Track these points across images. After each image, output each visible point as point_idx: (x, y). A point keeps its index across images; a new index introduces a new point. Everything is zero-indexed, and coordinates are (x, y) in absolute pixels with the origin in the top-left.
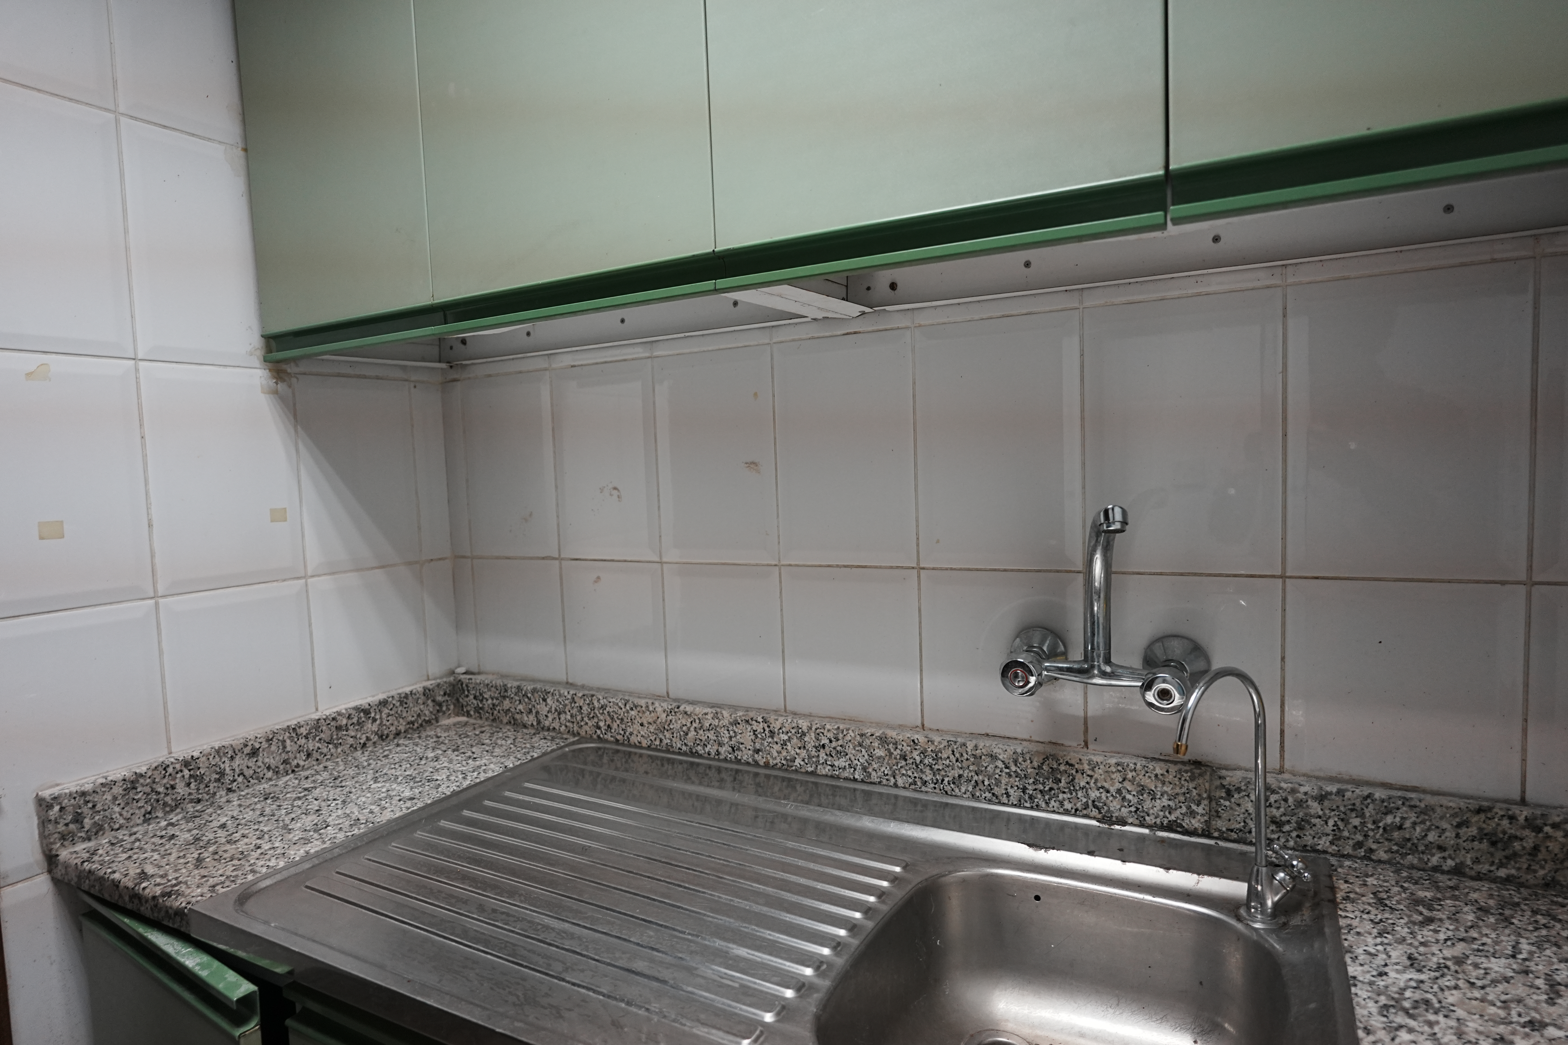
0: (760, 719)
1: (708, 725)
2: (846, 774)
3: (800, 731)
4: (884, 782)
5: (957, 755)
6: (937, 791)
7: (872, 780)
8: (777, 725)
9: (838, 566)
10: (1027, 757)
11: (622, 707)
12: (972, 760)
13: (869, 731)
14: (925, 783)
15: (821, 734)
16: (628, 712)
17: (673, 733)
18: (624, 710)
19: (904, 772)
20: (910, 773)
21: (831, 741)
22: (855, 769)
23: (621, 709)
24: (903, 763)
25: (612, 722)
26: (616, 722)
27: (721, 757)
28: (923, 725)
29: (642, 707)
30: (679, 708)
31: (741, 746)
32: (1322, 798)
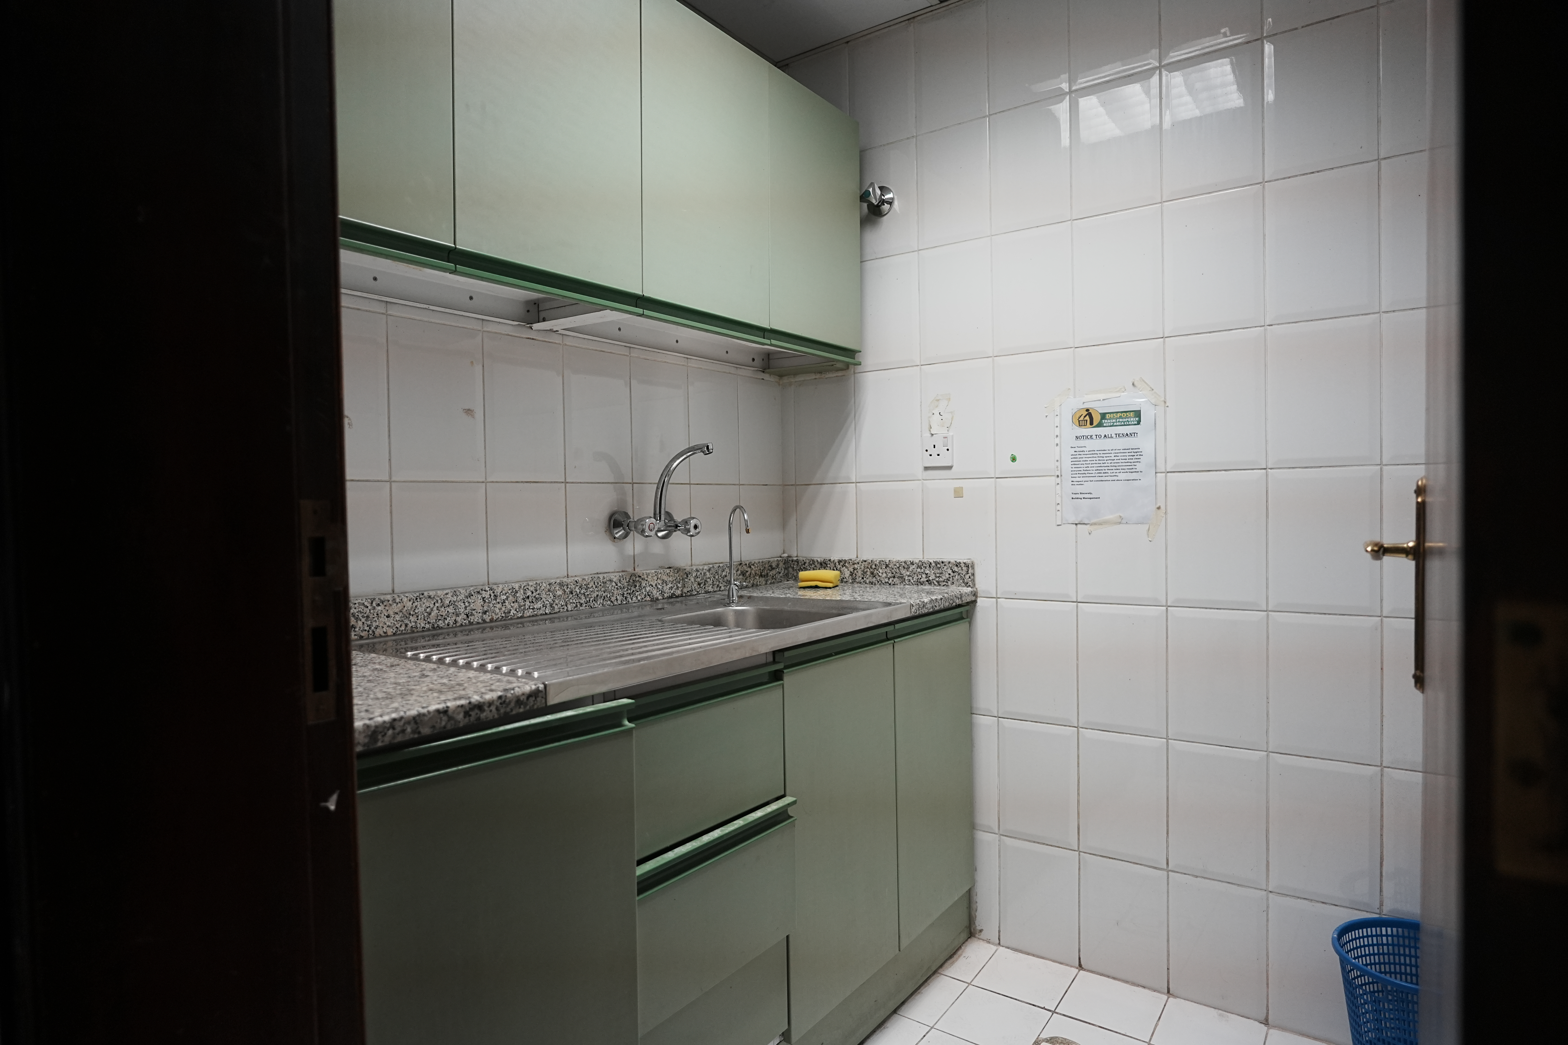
0: (488, 589)
1: (448, 603)
2: (541, 612)
3: (514, 590)
4: (562, 610)
5: (596, 584)
6: (587, 607)
7: (555, 611)
8: (500, 590)
9: (522, 482)
10: (624, 577)
11: (368, 605)
12: (602, 585)
13: (553, 581)
14: (581, 605)
15: (527, 590)
16: (374, 608)
17: (418, 616)
18: (370, 607)
19: (572, 601)
20: (574, 601)
21: (532, 593)
22: (546, 607)
23: (367, 607)
24: (571, 595)
25: (357, 622)
26: (361, 620)
27: (458, 624)
28: (568, 575)
29: (389, 601)
30: (423, 594)
31: (473, 612)
32: (709, 570)
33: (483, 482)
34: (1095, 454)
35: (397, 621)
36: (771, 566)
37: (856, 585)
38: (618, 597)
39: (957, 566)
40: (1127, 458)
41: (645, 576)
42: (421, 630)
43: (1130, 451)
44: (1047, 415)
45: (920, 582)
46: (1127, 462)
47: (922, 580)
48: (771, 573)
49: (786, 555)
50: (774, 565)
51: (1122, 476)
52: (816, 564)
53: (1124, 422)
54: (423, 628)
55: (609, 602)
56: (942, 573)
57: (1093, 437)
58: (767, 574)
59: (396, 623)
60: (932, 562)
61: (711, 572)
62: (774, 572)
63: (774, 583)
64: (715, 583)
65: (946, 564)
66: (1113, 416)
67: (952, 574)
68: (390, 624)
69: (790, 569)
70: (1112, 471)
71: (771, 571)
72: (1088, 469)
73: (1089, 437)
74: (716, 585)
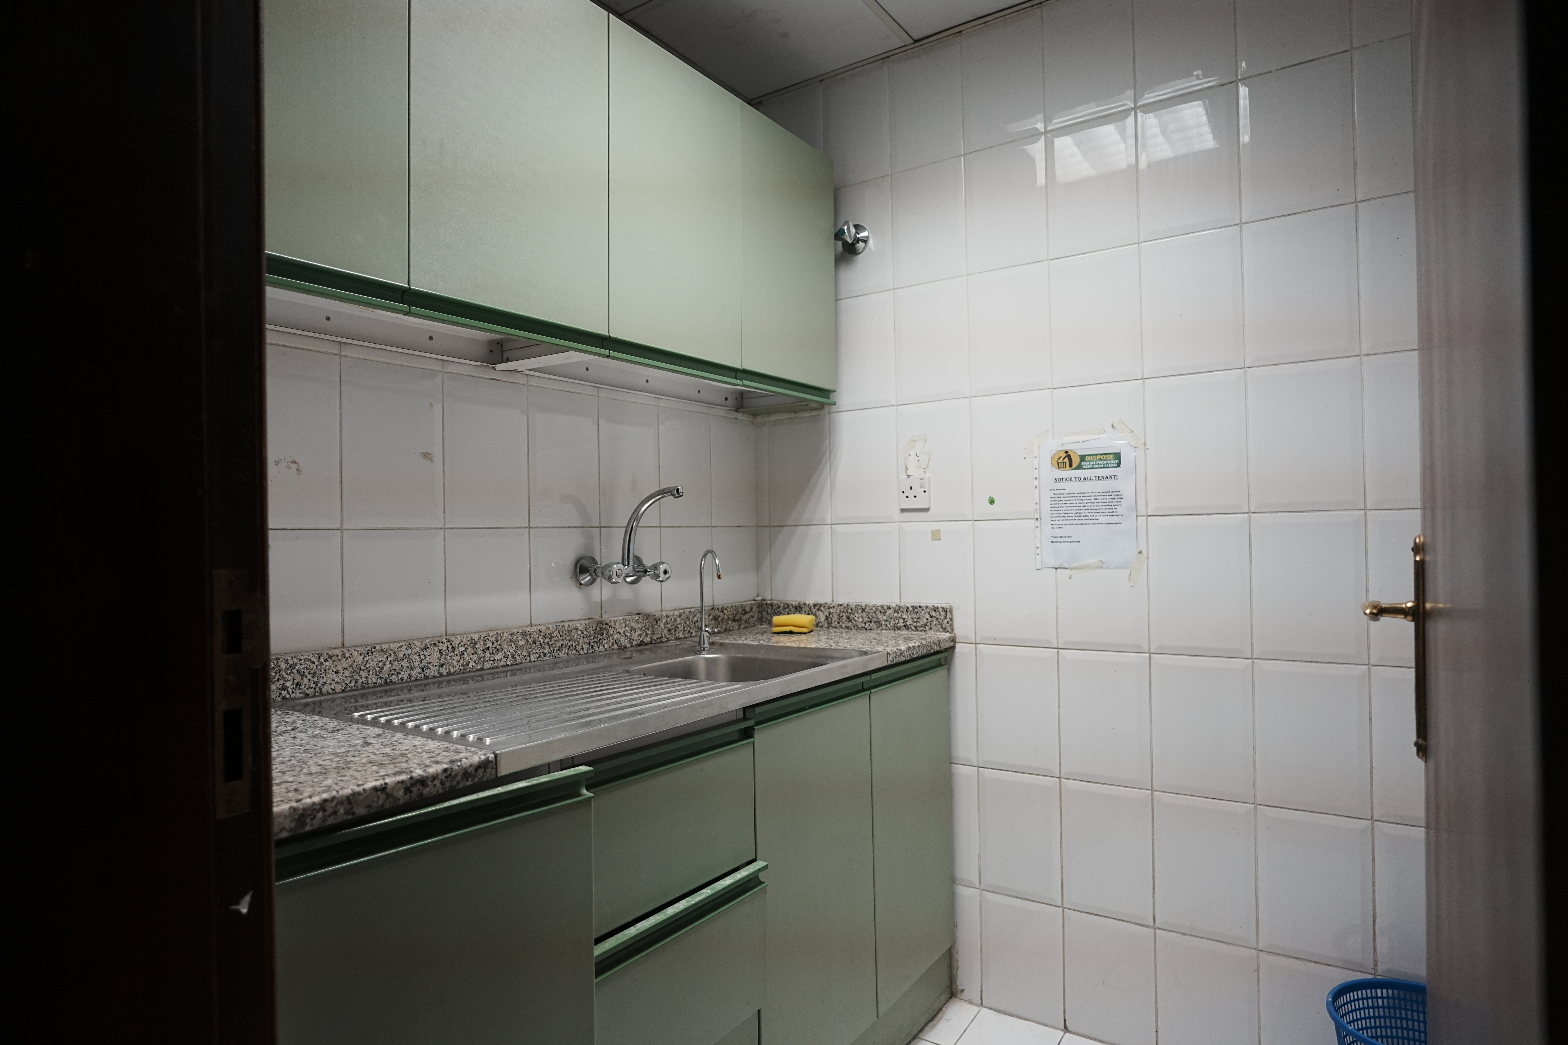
0: (445, 641)
1: (402, 656)
2: (502, 663)
3: (473, 641)
4: (524, 661)
5: (561, 633)
6: (551, 657)
7: (517, 662)
8: (458, 641)
9: (483, 528)
10: (591, 625)
11: (315, 661)
12: (568, 633)
13: (515, 631)
14: (545, 655)
15: (487, 640)
16: (322, 664)
17: (369, 671)
18: (316, 663)
19: (535, 651)
20: (537, 651)
21: (493, 644)
22: (507, 658)
23: (314, 663)
24: (534, 645)
25: (302, 679)
26: (306, 677)
27: (412, 679)
28: (531, 624)
29: (338, 656)
30: (375, 648)
31: (429, 665)
32: (680, 616)
33: (441, 529)
34: (1074, 497)
35: (346, 677)
36: (744, 610)
37: (832, 630)
38: (584, 646)
39: (935, 610)
40: (1108, 501)
41: (613, 623)
42: (372, 685)
43: (1110, 494)
44: (1025, 456)
45: (897, 627)
46: (1108, 505)
47: (899, 625)
48: (744, 617)
49: (760, 598)
50: (747, 609)
51: (1102, 519)
52: (791, 607)
53: (1104, 465)
54: (374, 683)
55: (574, 652)
56: (919, 618)
57: (1072, 479)
58: (741, 618)
59: (345, 679)
60: (910, 607)
61: (682, 618)
62: (747, 616)
63: (747, 627)
64: (686, 629)
65: (924, 608)
66: (1093, 458)
67: (930, 619)
68: (338, 680)
69: (764, 613)
70: (1092, 514)
71: (744, 615)
72: (1067, 512)
73: (1068, 479)
74: (687, 632)
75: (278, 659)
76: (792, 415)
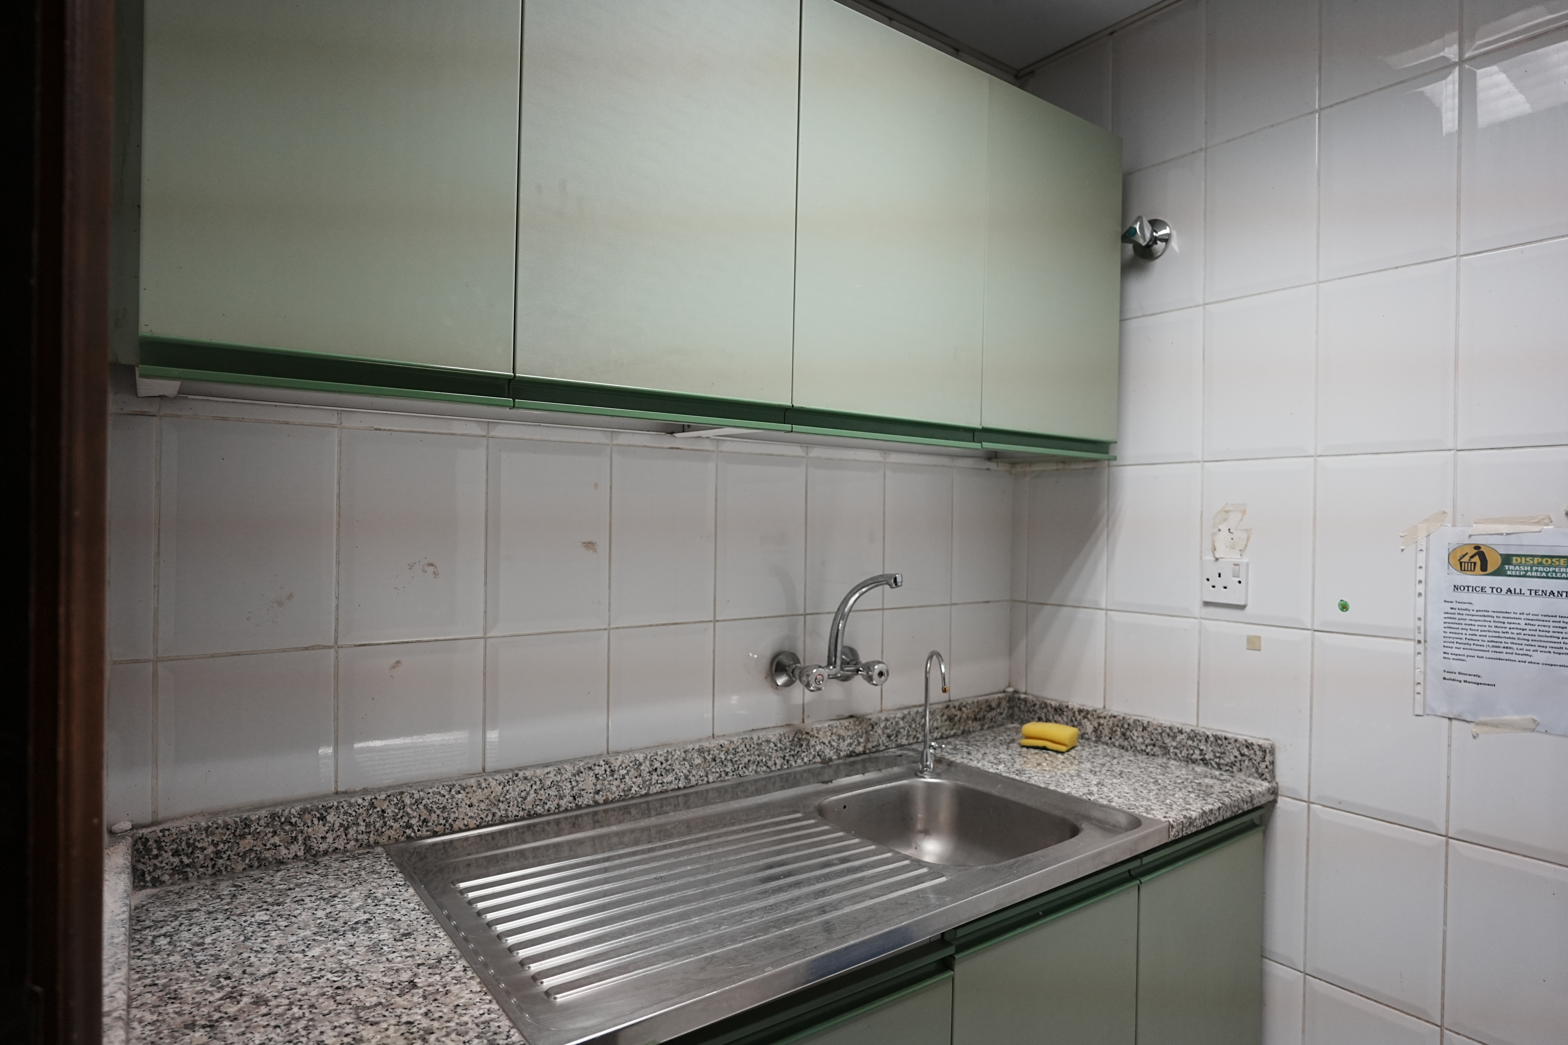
0: (602, 763)
1: (549, 783)
2: (673, 786)
3: (637, 762)
4: (700, 782)
5: (748, 746)
6: (735, 776)
7: (691, 784)
8: (619, 762)
9: (657, 625)
10: (786, 735)
11: (446, 793)
12: (756, 747)
13: (690, 747)
14: (727, 774)
15: (655, 760)
16: (453, 797)
17: (509, 803)
18: (447, 797)
19: (714, 770)
20: (718, 770)
21: (662, 764)
22: (679, 780)
23: (444, 796)
24: (714, 763)
25: (430, 815)
26: (435, 812)
27: (561, 809)
28: (713, 735)
29: (472, 787)
30: (517, 775)
31: (582, 792)
32: (903, 718)
33: (605, 629)
34: (1488, 616)
35: (481, 810)
36: (990, 706)
37: (1101, 747)
38: (777, 761)
39: (1247, 747)
40: (1551, 629)
41: (815, 732)
42: (513, 819)
43: (1558, 619)
44: (1403, 548)
45: (1191, 759)
46: (1551, 637)
47: (1194, 757)
48: (989, 715)
49: (1011, 690)
50: (994, 705)
51: (1538, 657)
52: (1049, 708)
53: (1547, 573)
54: (515, 816)
55: (764, 768)
56: (1224, 753)
57: (1486, 589)
58: (984, 717)
59: (480, 812)
60: (1210, 735)
61: (906, 720)
62: (993, 713)
63: (993, 727)
64: (911, 733)
65: (1232, 741)
66: (1526, 561)
67: (1240, 757)
68: (473, 815)
69: (1016, 709)
70: (1520, 647)
71: (989, 712)
72: (1474, 637)
73: (1478, 589)
74: (912, 737)
75: (402, 793)
76: (1061, 466)
